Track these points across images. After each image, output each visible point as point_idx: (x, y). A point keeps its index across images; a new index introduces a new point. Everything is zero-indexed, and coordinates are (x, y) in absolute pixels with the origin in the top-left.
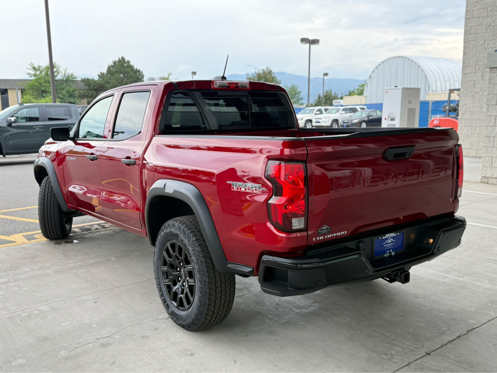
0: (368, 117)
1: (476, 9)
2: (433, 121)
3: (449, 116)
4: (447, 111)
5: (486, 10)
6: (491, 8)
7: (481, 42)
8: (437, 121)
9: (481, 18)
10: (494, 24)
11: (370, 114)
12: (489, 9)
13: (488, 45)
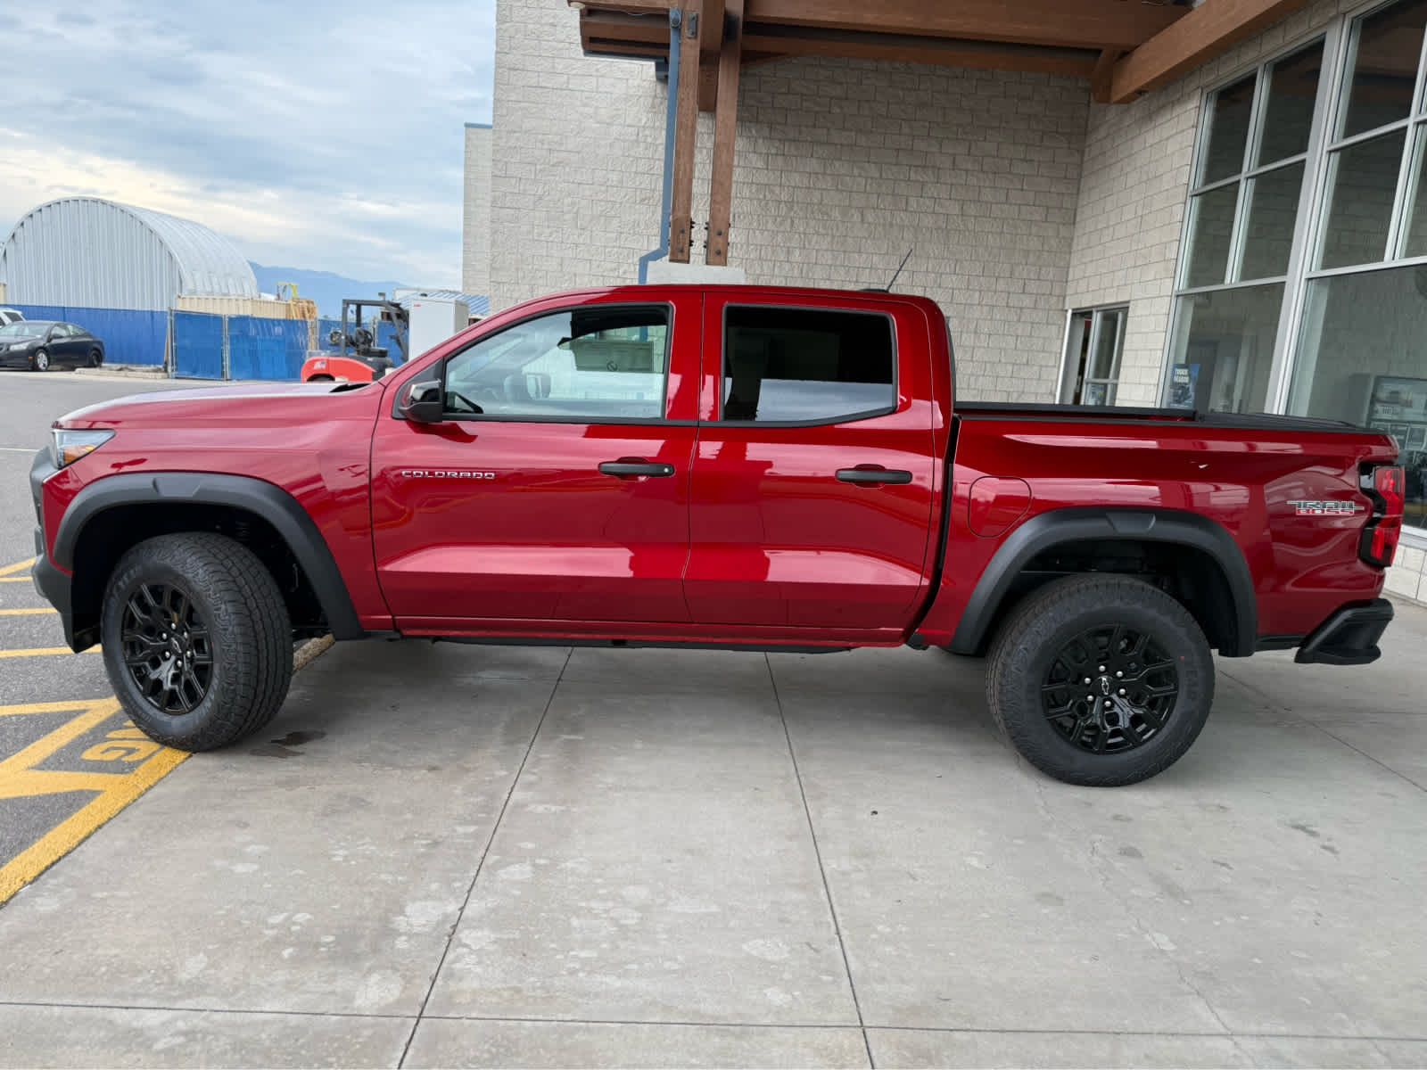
0: (49, 340)
1: (513, 160)
2: (313, 363)
3: (347, 355)
4: (343, 344)
5: (533, 169)
6: (542, 167)
7: (525, 229)
8: (323, 363)
9: (523, 181)
10: (547, 198)
11: (53, 332)
12: (538, 167)
13: (540, 235)
